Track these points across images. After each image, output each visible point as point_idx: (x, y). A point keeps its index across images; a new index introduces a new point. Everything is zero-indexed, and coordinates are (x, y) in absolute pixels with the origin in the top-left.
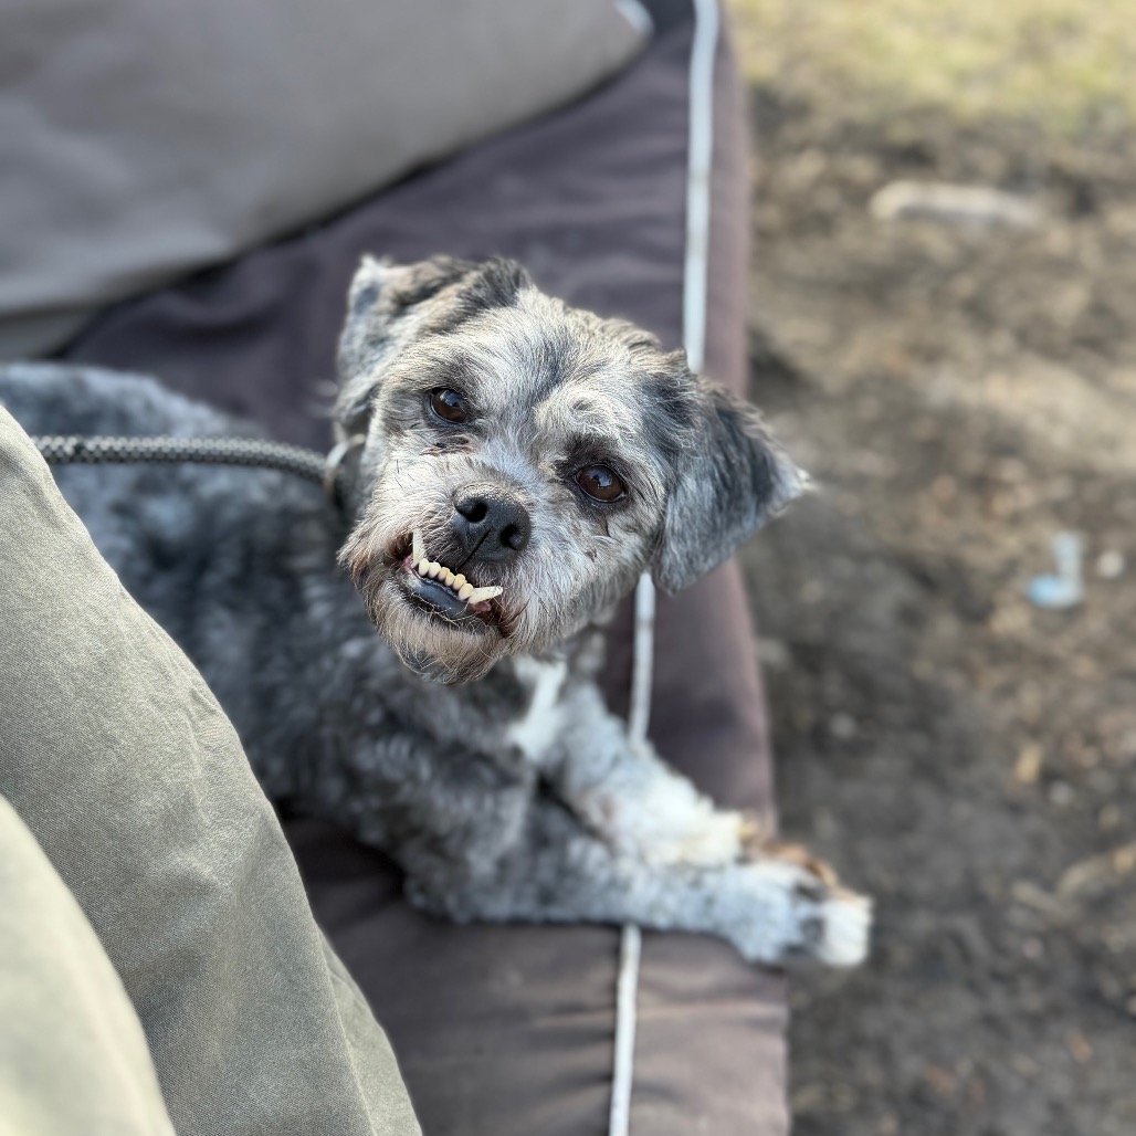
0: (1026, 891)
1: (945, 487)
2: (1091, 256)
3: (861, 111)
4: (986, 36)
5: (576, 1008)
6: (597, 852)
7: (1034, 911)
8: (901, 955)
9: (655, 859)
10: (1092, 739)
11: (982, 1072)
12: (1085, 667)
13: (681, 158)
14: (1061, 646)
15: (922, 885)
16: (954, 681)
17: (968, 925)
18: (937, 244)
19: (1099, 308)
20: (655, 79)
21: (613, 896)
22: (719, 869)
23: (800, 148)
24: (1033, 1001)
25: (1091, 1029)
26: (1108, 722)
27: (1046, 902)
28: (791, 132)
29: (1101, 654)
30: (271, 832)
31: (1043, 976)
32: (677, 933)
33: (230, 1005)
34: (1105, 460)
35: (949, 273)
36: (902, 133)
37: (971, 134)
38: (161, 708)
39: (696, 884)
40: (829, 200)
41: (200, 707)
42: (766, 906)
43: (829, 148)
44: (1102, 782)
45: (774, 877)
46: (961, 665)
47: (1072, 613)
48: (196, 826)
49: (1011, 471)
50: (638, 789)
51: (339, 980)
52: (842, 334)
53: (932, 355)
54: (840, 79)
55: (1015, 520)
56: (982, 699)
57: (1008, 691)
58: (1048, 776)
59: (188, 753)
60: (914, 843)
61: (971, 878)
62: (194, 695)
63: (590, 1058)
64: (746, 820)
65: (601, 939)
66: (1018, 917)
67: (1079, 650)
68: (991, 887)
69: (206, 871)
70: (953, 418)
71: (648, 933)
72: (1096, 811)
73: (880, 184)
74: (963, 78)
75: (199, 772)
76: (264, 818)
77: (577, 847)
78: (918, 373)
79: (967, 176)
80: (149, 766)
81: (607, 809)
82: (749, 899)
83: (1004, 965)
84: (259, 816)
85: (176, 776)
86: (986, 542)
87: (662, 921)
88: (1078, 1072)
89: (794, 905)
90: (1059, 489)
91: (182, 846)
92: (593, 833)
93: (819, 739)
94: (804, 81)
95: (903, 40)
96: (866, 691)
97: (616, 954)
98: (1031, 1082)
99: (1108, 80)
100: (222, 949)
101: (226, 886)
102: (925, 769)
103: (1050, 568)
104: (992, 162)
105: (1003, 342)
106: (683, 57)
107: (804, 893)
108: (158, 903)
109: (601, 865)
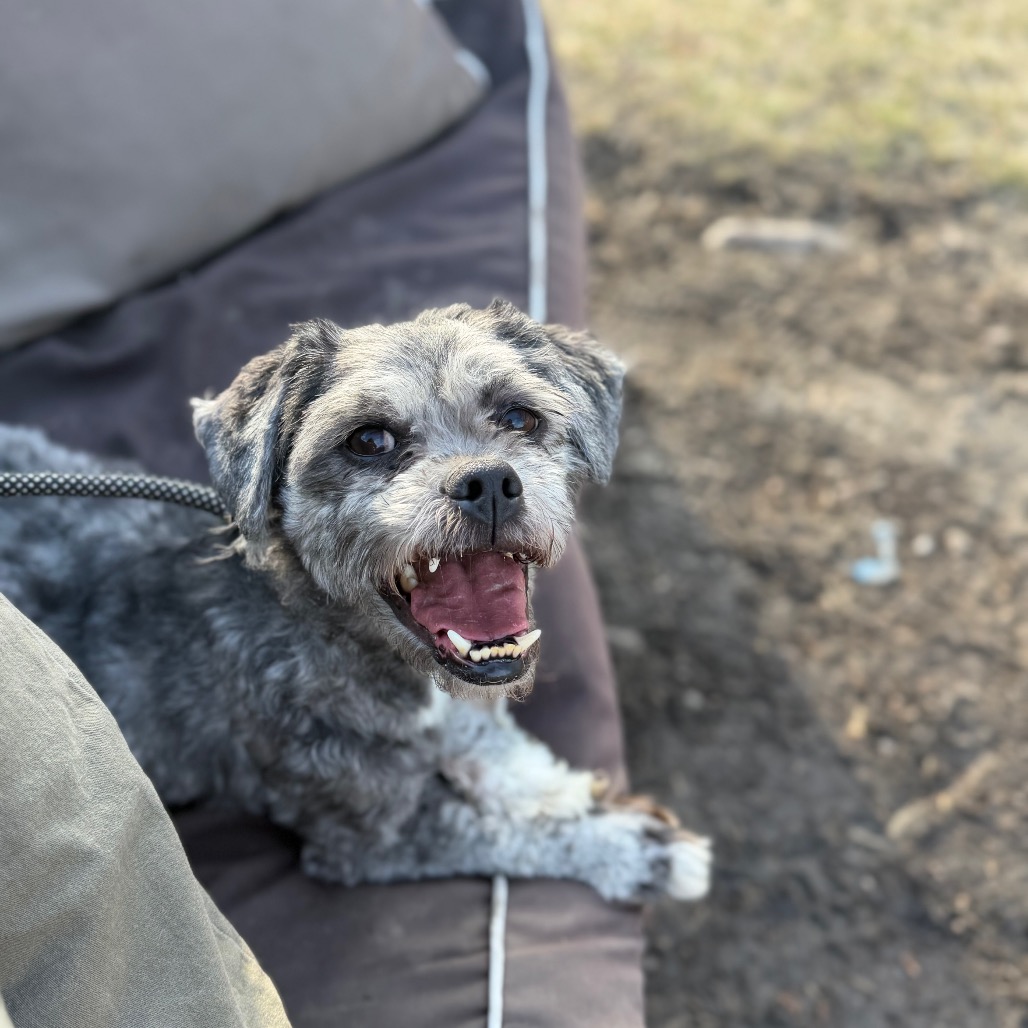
0: (860, 834)
1: (775, 485)
2: (898, 275)
3: (689, 155)
4: (800, 83)
5: (452, 953)
6: (466, 813)
7: (868, 850)
8: (753, 897)
9: (516, 816)
10: (912, 698)
11: (826, 993)
12: (904, 636)
13: (522, 195)
14: (881, 619)
15: (768, 835)
16: (789, 653)
17: (810, 867)
18: (761, 269)
19: (906, 322)
20: (495, 125)
21: (480, 850)
22: (577, 819)
23: (637, 191)
24: (869, 929)
25: (920, 949)
26: (926, 683)
27: (877, 842)
28: (628, 177)
29: (917, 624)
30: (150, 805)
31: (877, 907)
32: (540, 880)
33: (119, 960)
34: (914, 454)
35: (775, 296)
36: (727, 173)
37: (788, 171)
38: (38, 697)
39: (555, 835)
40: (663, 235)
41: (77, 696)
42: (619, 849)
43: (662, 189)
44: (923, 734)
45: (624, 825)
46: (795, 640)
47: (891, 588)
48: (77, 801)
49: (833, 468)
50: (501, 754)
51: (226, 936)
52: (681, 355)
53: (760, 371)
54: (669, 125)
55: (837, 511)
56: (814, 668)
57: (836, 661)
58: (876, 733)
59: (66, 736)
60: (759, 798)
61: (811, 824)
62: (71, 686)
63: (466, 996)
64: (598, 778)
65: (476, 890)
66: (854, 857)
67: (897, 621)
68: (829, 832)
69: (89, 841)
70: (780, 424)
71: (515, 882)
72: (919, 760)
73: (710, 220)
74: (780, 122)
75: (78, 752)
76: (143, 792)
77: (448, 810)
78: (748, 385)
79: (786, 209)
80: (29, 748)
81: (474, 775)
82: (604, 845)
83: (843, 900)
84: (138, 790)
85: (55, 756)
86: (812, 531)
87: (527, 870)
88: (911, 987)
89: (643, 848)
90: (875, 481)
91: (64, 819)
92: (463, 797)
93: (673, 712)
94: (637, 129)
95: (725, 88)
96: (712, 668)
97: (488, 902)
98: (869, 998)
99: (908, 118)
100: (108, 909)
101: (108, 852)
102: (767, 733)
103: (871, 552)
104: (809, 195)
105: (822, 355)
106: (521, 104)
107: (652, 836)
108: (45, 871)
109: (470, 823)
